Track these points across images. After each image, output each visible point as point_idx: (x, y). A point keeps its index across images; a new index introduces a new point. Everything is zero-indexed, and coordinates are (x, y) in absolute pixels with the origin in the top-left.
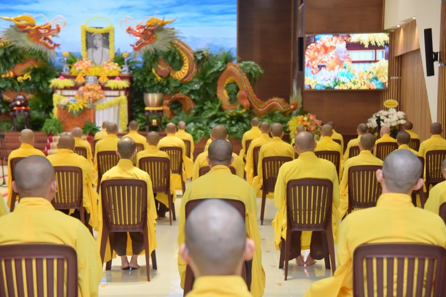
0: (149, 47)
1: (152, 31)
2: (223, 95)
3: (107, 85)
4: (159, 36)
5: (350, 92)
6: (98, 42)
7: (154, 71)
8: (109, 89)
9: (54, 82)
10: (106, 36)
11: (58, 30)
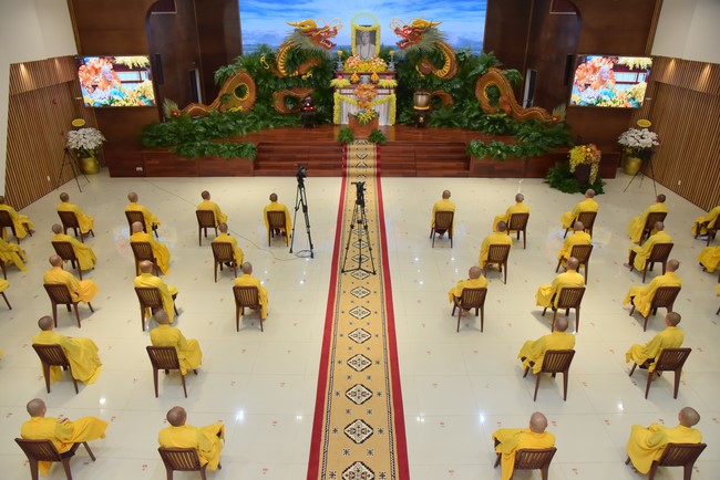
0: (415, 47)
1: (420, 33)
2: (483, 96)
3: (380, 84)
4: (425, 37)
5: (609, 109)
6: (366, 38)
7: (417, 68)
8: (382, 88)
9: (334, 82)
10: (373, 34)
11: (335, 32)
